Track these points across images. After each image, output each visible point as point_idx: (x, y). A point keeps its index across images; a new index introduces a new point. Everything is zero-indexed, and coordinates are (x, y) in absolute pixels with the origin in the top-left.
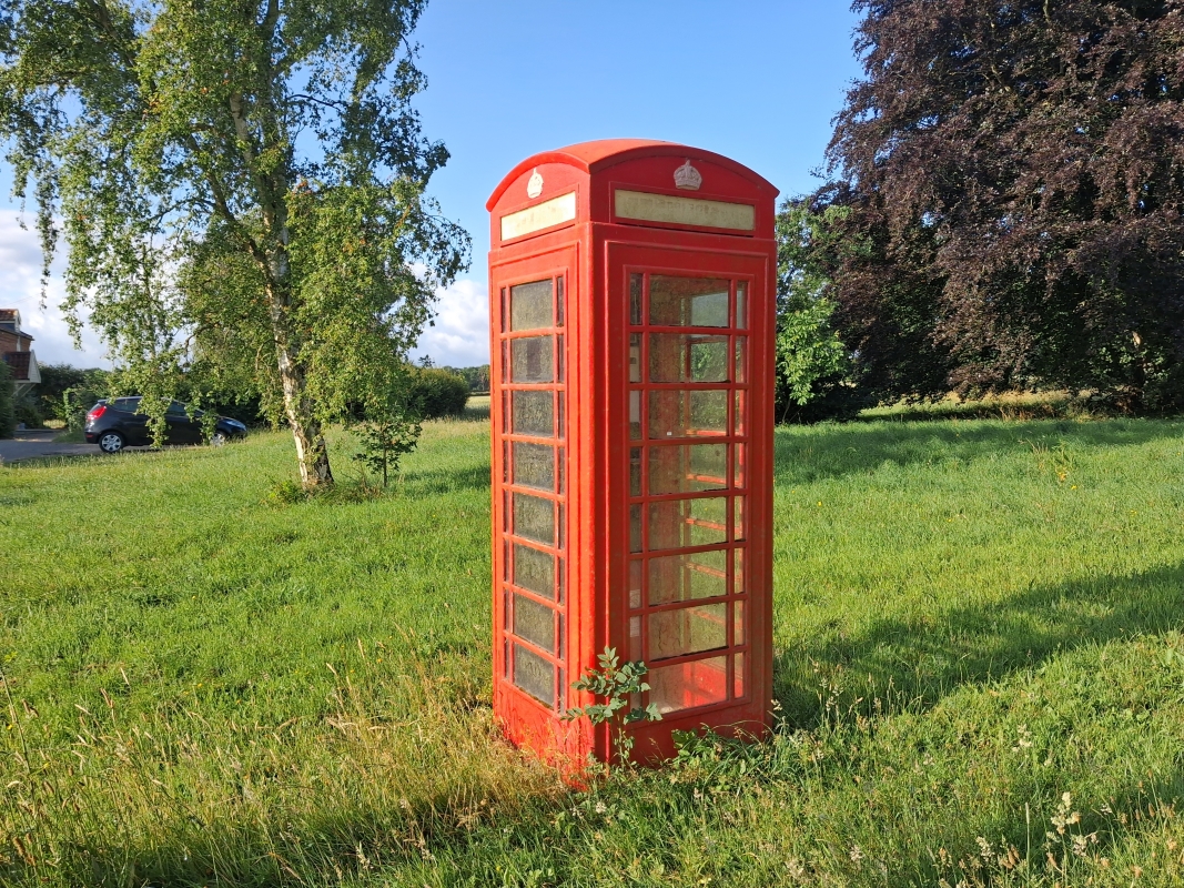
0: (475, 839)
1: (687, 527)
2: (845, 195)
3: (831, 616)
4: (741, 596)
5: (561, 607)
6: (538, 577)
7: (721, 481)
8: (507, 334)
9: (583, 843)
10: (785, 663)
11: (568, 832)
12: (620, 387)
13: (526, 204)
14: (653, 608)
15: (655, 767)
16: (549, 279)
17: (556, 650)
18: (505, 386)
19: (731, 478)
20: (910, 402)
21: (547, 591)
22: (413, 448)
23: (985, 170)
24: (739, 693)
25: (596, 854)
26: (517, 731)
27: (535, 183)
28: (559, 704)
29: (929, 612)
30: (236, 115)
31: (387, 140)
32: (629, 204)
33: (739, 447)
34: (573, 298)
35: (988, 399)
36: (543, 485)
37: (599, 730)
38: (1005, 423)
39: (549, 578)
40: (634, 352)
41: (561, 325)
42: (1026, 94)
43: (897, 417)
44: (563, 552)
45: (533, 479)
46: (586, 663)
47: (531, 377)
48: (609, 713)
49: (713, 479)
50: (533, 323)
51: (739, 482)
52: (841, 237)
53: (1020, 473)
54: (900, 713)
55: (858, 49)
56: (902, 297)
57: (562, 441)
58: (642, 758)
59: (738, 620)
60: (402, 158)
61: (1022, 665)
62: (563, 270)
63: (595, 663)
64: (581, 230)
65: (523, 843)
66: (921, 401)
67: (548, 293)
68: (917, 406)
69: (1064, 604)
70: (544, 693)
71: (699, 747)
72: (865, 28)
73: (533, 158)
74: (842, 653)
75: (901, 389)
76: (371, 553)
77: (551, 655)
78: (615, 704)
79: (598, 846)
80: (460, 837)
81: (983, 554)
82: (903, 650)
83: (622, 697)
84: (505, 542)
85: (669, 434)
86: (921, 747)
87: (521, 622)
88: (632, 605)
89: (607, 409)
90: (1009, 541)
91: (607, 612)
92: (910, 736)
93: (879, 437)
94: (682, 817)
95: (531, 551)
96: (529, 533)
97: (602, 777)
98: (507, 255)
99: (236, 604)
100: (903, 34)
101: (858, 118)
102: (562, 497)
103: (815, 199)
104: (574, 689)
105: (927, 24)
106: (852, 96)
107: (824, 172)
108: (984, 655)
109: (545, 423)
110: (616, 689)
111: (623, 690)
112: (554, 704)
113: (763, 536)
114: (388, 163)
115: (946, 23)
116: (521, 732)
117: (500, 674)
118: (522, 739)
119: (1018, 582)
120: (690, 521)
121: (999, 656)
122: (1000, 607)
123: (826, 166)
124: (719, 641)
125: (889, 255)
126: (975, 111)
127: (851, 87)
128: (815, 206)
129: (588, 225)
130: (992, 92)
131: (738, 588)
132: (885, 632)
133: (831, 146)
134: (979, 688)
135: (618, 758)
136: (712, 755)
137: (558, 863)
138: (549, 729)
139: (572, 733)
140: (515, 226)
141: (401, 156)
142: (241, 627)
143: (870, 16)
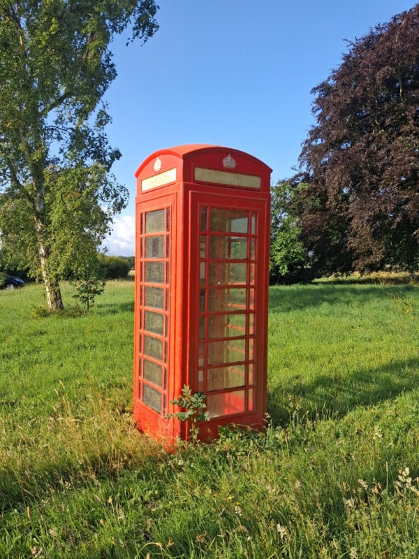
0: (121, 476)
1: (228, 328)
2: (307, 178)
3: (296, 374)
4: (252, 362)
5: (166, 365)
6: (155, 351)
7: (243, 307)
8: (143, 235)
9: (173, 478)
10: (274, 395)
11: (166, 473)
12: (196, 261)
13: (153, 174)
14: (210, 366)
15: (209, 443)
16: (163, 209)
17: (163, 386)
18: (142, 260)
19: (248, 306)
20: (336, 276)
21: (159, 358)
22: (101, 293)
23: (373, 168)
24: (251, 408)
25: (178, 484)
26: (144, 425)
27: (157, 165)
28: (164, 412)
29: (343, 372)
30: (21, 135)
31: (92, 147)
32: (201, 174)
33: (252, 290)
34: (174, 218)
35: (373, 275)
36: (158, 307)
37: (183, 424)
38: (381, 286)
39: (161, 351)
40: (203, 246)
41: (168, 231)
42: (392, 133)
43: (330, 283)
44: (167, 339)
45: (154, 304)
46: (177, 392)
47: (154, 255)
48: (187, 416)
49: (240, 306)
50: (156, 230)
51: (252, 307)
52: (305, 198)
53: (388, 309)
54: (328, 419)
55: (314, 111)
56: (333, 227)
57: (168, 286)
58: (203, 438)
59: (251, 374)
60: (99, 156)
61: (387, 398)
62: (169, 204)
63: (181, 393)
64: (178, 186)
65: (144, 478)
66: (342, 275)
67: (162, 215)
68: (340, 278)
69: (407, 370)
70: (157, 407)
71: (231, 434)
72: (317, 101)
73: (157, 152)
74: (301, 391)
75: (332, 270)
76: (80, 341)
77: (161, 389)
78: (190, 412)
79: (180, 480)
80: (113, 475)
81: (370, 345)
82: (330, 390)
83: (194, 409)
84: (140, 334)
85: (219, 283)
86: (337, 436)
87: (147, 372)
88: (200, 365)
89: (189, 271)
90: (382, 340)
91: (188, 368)
92: (332, 430)
93: (322, 291)
94: (221, 467)
95: (152, 338)
96: (151, 330)
97: (183, 447)
98: (144, 197)
99: (14, 364)
100: (334, 105)
101: (314, 143)
102: (167, 312)
103: (293, 180)
104: (171, 405)
105: (345, 100)
106: (311, 133)
107: (297, 168)
108: (368, 393)
109: (160, 277)
110: (191, 405)
111: (194, 406)
112: (162, 412)
113: (263, 333)
114: (92, 158)
115: (354, 100)
116: (146, 425)
117: (137, 397)
118: (146, 428)
119: (386, 359)
120: (229, 326)
121: (376, 393)
122: (377, 370)
123: (299, 165)
124: (242, 383)
125: (327, 207)
126: (368, 141)
127: (310, 129)
128: (292, 184)
129: (181, 184)
130: (376, 132)
131: (251, 357)
132: (322, 381)
133: (301, 156)
134: (366, 409)
135: (192, 438)
136: (237, 438)
137: (160, 488)
138: (159, 424)
139: (170, 426)
140: (148, 184)
141: (98, 155)
142: (16, 374)
143: (319, 96)
